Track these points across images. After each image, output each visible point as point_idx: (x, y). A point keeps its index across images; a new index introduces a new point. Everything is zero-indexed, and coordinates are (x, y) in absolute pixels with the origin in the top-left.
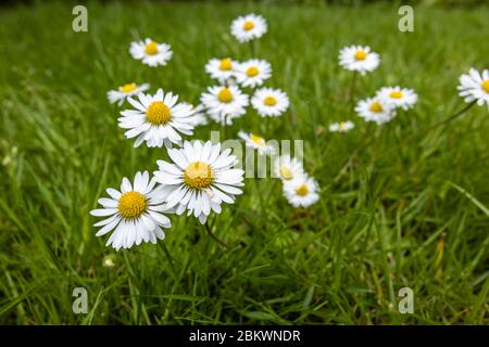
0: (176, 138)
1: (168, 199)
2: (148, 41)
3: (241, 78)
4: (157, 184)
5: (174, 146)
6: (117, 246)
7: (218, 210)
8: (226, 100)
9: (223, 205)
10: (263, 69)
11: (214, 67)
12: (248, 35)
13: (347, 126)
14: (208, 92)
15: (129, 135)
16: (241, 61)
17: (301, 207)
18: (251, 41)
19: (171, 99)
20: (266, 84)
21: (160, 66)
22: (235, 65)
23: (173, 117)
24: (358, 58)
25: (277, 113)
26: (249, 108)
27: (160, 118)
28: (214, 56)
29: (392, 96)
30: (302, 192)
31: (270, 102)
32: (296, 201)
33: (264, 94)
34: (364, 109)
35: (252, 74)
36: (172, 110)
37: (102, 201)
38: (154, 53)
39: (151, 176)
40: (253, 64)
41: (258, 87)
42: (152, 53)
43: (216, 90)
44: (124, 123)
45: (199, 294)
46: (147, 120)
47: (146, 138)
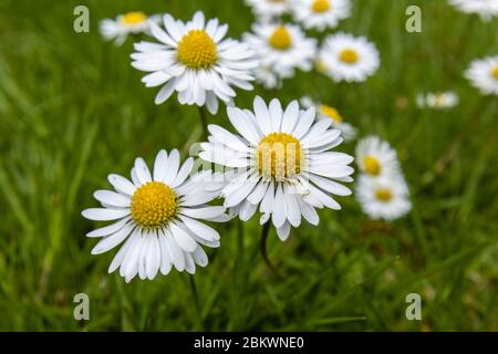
0: (226, 94)
1: (226, 192)
7: (314, 220)
13: (447, 100)
15: (150, 81)
17: (382, 220)
19: (216, 31)
23: (220, 59)
27: (200, 59)
30: (384, 197)
31: (349, 58)
33: (340, 43)
36: (219, 47)
46: (179, 60)
47: (179, 87)
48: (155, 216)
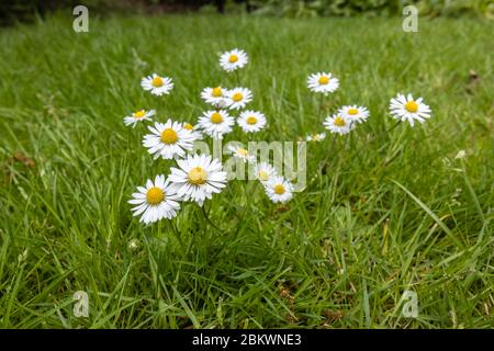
0: (182, 153)
1: (178, 192)
2: (155, 76)
3: (229, 102)
4: (171, 183)
5: (181, 158)
6: (147, 221)
7: (210, 197)
8: (218, 121)
9: (213, 194)
10: (246, 94)
11: (208, 94)
12: (233, 66)
14: (204, 116)
15: (151, 151)
16: (229, 89)
17: (280, 203)
18: (236, 71)
19: (177, 127)
20: (249, 107)
21: (164, 95)
22: (224, 91)
23: (179, 139)
24: (322, 83)
25: (257, 130)
26: (236, 127)
27: (170, 139)
28: (207, 85)
29: (350, 113)
30: (280, 191)
31: (252, 122)
32: (275, 198)
33: (247, 115)
34: (330, 123)
35: (237, 99)
36: (179, 133)
37: (134, 195)
38: (160, 85)
39: (166, 178)
40: (238, 90)
41: (241, 109)
42: (159, 85)
43: (210, 114)
44: (146, 144)
45: (200, 261)
46: (162, 141)
47: (162, 153)
48: (156, 200)
